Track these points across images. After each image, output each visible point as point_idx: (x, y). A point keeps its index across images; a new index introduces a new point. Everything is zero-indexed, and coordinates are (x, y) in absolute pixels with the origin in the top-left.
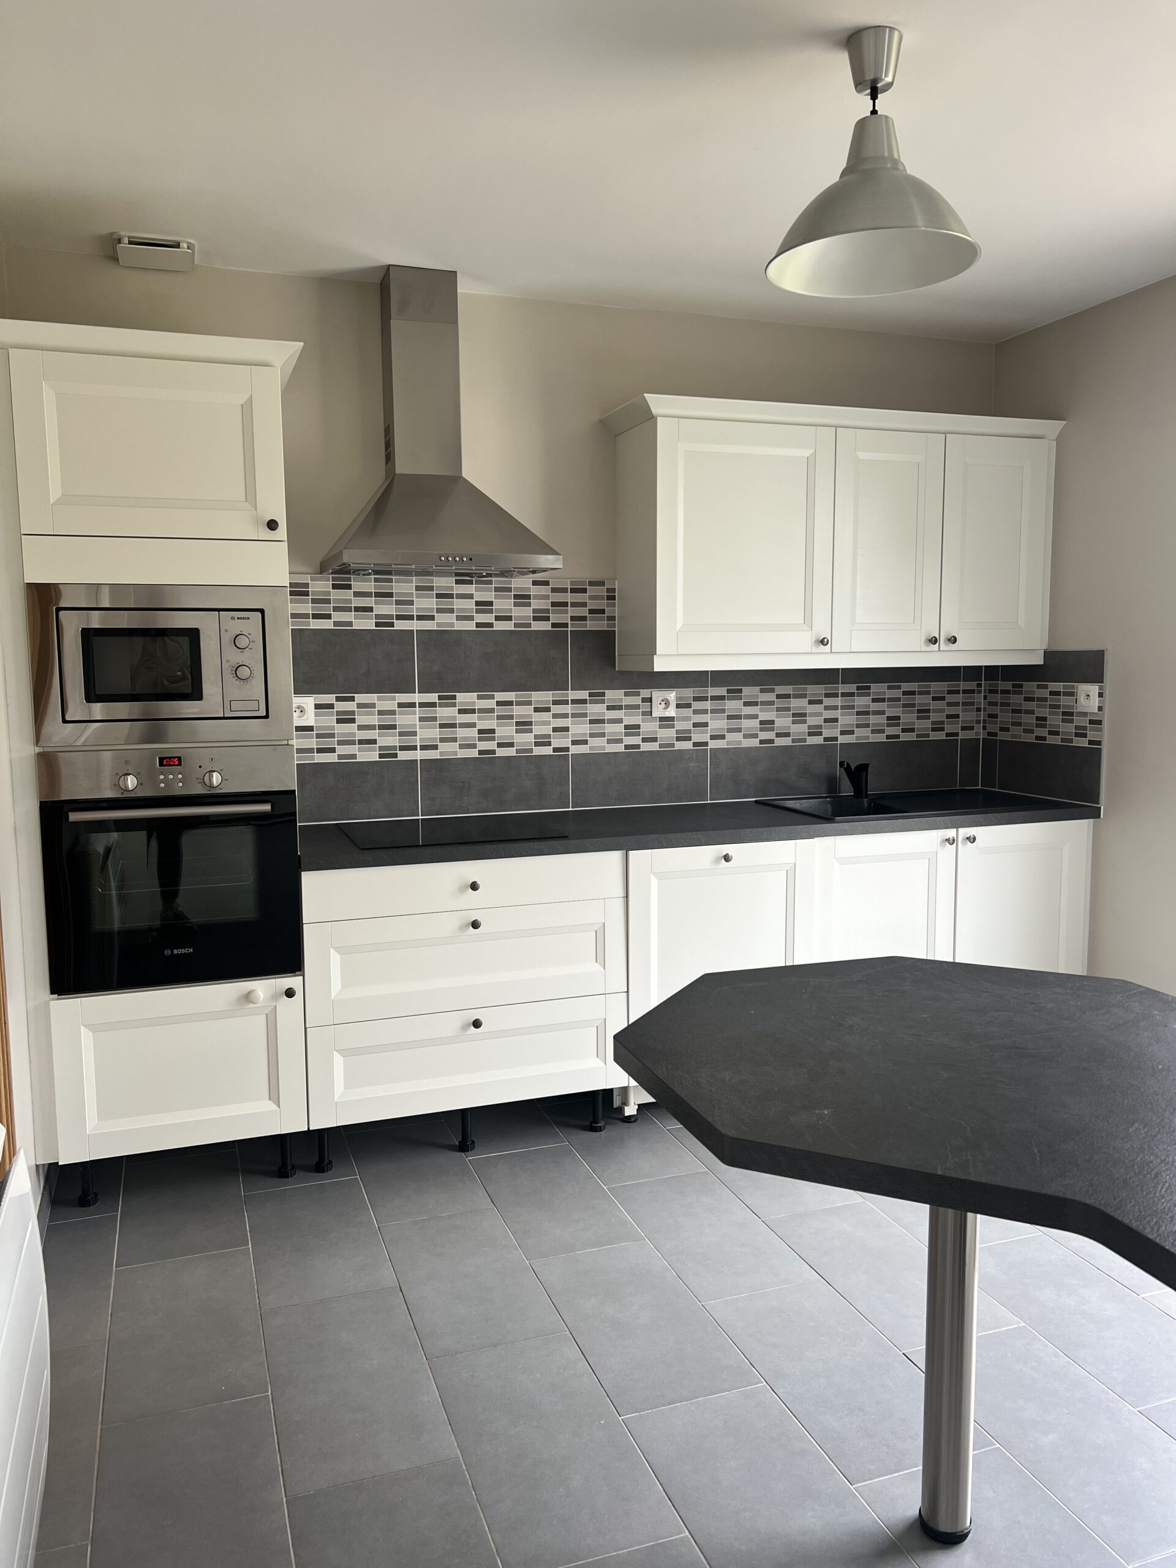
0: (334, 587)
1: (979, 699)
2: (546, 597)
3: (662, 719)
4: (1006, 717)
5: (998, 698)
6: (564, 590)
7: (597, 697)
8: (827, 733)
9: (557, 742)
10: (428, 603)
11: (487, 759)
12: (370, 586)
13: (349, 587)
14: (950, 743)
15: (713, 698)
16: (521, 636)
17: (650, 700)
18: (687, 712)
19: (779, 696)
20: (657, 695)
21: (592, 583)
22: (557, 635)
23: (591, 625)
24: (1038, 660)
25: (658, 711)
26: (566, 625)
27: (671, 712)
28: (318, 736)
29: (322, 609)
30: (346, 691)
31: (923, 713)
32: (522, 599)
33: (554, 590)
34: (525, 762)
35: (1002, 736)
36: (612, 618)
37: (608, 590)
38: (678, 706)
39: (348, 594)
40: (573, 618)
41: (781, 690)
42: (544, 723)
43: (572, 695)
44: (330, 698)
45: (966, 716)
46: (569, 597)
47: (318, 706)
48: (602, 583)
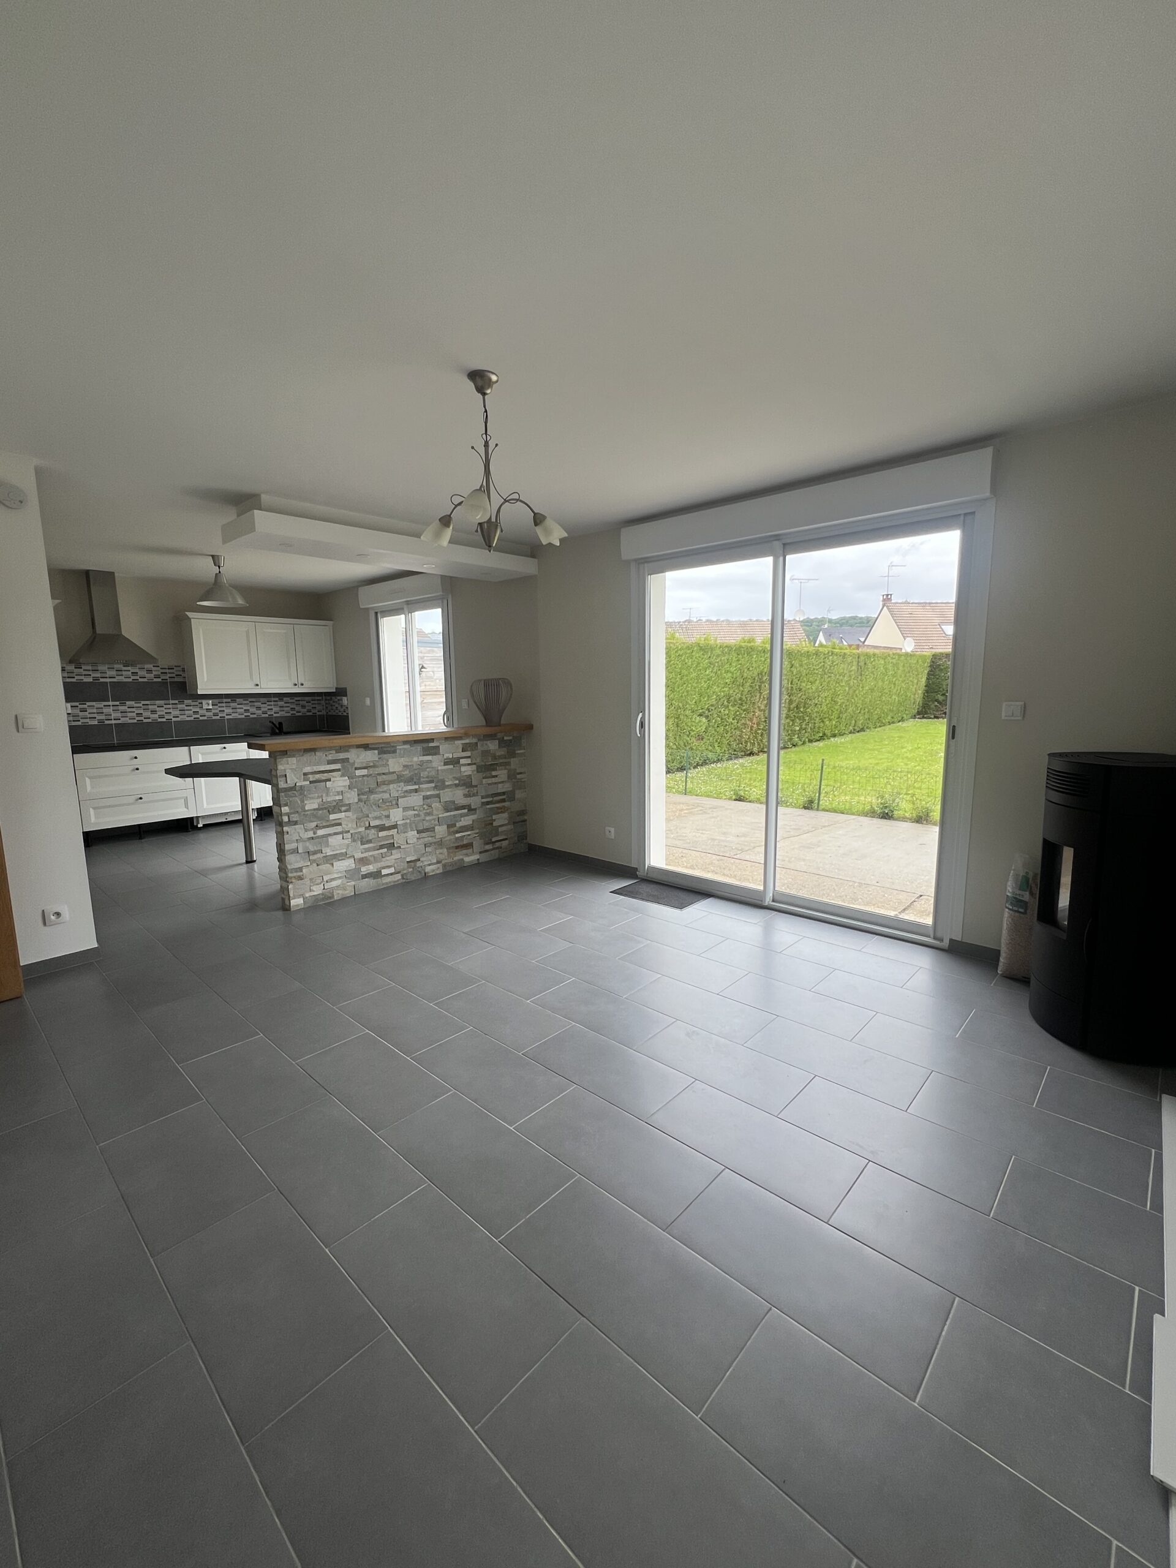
0: (75, 668)
1: (323, 702)
2: (159, 671)
3: (207, 709)
4: (330, 708)
5: (327, 702)
6: (166, 669)
7: (181, 702)
8: (269, 713)
9: (167, 717)
10: (113, 673)
11: (140, 723)
12: (90, 668)
13: (81, 668)
14: (314, 715)
15: (226, 702)
16: (150, 684)
17: (202, 703)
18: (216, 707)
19: (250, 702)
20: (204, 702)
21: (175, 666)
22: (164, 683)
23: (176, 679)
24: (334, 691)
25: (205, 707)
26: (167, 680)
27: (211, 707)
28: (73, 716)
29: (71, 675)
30: (83, 701)
31: (303, 707)
32: (149, 671)
33: (161, 669)
34: (155, 723)
35: (330, 713)
36: (185, 677)
37: (183, 668)
38: (213, 705)
39: (81, 670)
40: (169, 677)
41: (250, 700)
42: (161, 711)
43: (171, 702)
44: (77, 704)
45: (319, 707)
46: (167, 671)
47: (72, 707)
48: (180, 666)
